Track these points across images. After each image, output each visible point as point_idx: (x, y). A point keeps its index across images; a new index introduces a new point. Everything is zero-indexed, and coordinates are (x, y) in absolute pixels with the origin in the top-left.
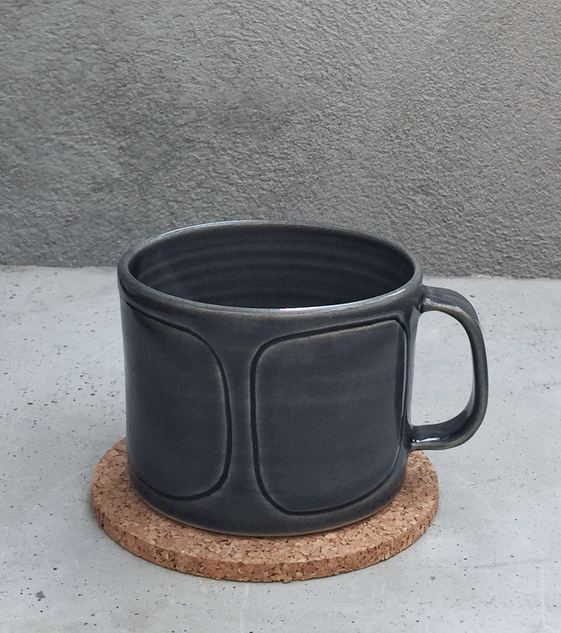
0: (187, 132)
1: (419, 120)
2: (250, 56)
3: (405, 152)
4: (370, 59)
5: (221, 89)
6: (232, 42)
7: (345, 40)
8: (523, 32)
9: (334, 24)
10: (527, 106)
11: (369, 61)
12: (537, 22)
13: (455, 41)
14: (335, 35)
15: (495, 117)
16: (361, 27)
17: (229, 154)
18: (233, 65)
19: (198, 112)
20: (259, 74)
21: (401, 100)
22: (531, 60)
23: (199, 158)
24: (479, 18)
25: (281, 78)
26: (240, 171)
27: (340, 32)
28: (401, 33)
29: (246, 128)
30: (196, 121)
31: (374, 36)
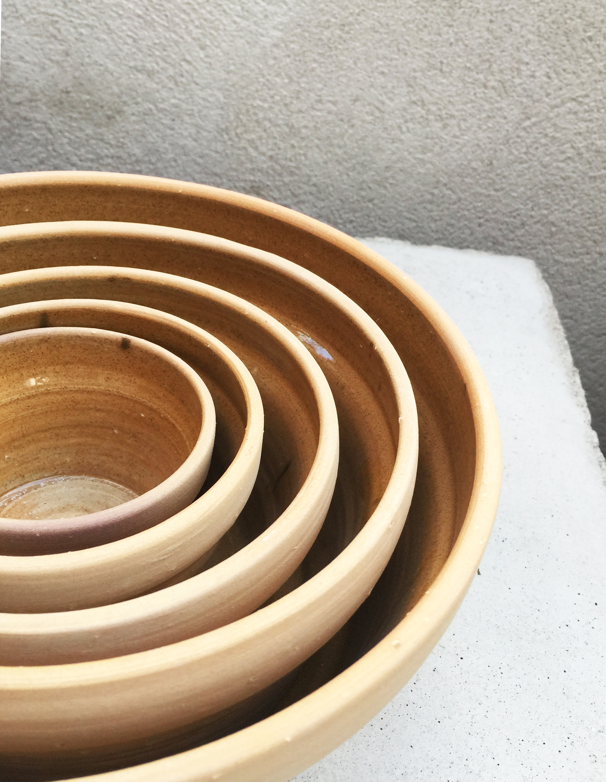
0: (23, 111)
1: (251, 125)
2: (76, 39)
3: (237, 155)
4: (202, 56)
5: (51, 71)
6: (57, 22)
7: (175, 32)
8: (365, 44)
9: (163, 13)
10: (360, 123)
11: (201, 59)
12: (381, 33)
13: (292, 46)
14: (164, 26)
15: (328, 130)
16: (192, 21)
17: (65, 137)
18: (61, 48)
19: (30, 92)
20: (87, 60)
21: (234, 103)
22: (371, 75)
23: (38, 137)
24: (319, 23)
25: (111, 66)
26: (78, 153)
27: (168, 22)
28: (235, 31)
29: (80, 113)
30: (31, 101)
31: (206, 30)
